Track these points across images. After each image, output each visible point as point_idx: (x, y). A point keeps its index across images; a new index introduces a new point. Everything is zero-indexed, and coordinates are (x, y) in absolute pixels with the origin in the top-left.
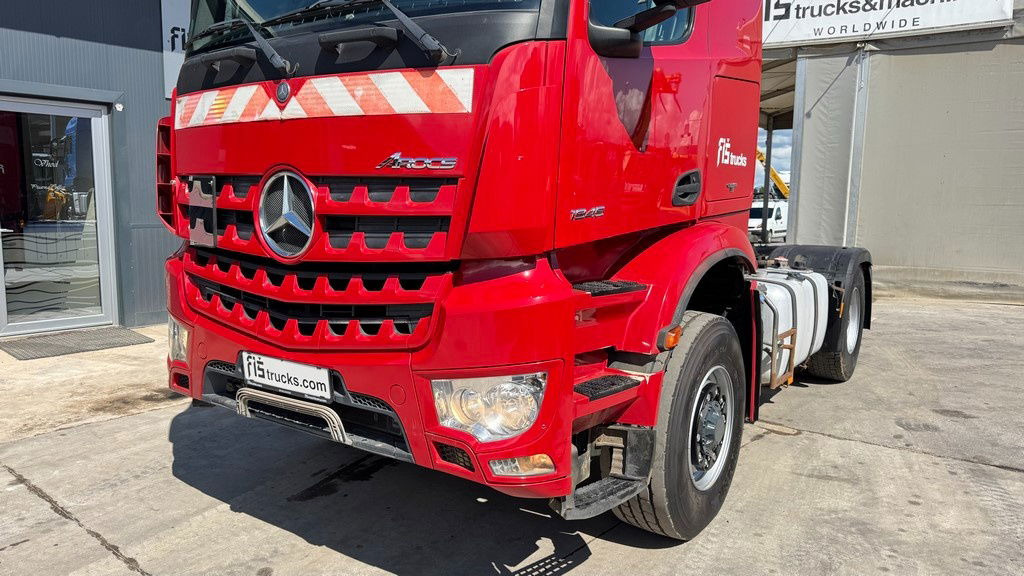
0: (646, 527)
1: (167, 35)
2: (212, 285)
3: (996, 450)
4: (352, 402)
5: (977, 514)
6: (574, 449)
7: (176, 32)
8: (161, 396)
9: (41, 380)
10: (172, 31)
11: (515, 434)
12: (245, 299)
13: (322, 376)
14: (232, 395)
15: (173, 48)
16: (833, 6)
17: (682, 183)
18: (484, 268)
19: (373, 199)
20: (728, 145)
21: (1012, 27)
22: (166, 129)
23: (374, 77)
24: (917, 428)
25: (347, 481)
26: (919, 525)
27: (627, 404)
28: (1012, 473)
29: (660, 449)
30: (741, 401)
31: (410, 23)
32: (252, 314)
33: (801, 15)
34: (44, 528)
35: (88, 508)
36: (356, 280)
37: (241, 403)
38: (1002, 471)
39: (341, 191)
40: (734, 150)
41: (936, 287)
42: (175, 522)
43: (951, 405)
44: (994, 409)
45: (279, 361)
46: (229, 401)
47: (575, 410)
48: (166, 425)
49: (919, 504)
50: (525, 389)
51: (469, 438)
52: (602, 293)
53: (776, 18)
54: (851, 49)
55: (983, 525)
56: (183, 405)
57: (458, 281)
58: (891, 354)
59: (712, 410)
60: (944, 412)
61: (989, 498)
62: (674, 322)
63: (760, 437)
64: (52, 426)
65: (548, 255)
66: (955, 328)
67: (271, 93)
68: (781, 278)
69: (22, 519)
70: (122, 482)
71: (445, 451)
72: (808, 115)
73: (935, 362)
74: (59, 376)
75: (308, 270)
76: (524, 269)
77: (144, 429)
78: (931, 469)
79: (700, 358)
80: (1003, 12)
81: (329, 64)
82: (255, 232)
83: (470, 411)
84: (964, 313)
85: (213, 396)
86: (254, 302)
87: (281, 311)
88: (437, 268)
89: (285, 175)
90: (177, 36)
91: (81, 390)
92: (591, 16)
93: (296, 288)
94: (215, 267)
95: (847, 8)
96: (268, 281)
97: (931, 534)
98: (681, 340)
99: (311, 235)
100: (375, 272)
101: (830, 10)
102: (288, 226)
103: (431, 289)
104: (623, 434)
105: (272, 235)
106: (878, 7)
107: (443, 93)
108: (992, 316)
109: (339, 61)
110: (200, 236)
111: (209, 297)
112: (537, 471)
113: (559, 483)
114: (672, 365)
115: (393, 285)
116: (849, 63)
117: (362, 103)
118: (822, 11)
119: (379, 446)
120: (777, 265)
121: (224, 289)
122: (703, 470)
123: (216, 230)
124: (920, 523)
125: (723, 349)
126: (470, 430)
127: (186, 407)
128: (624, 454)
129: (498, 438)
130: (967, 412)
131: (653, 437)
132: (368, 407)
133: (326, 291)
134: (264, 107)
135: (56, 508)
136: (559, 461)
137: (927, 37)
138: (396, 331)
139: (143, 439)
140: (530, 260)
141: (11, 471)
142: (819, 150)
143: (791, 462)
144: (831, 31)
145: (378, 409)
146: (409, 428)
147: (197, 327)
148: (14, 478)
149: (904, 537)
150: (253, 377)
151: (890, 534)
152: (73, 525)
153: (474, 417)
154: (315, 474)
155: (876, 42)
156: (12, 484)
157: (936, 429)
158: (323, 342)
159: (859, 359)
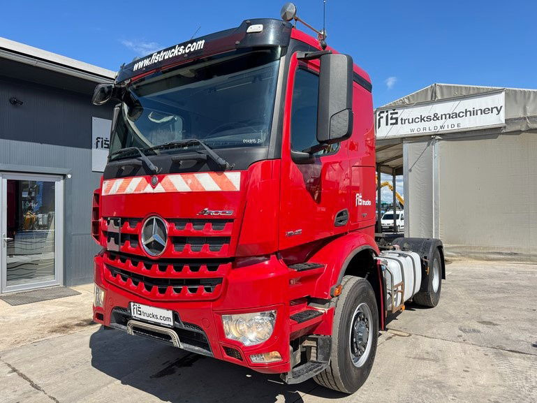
0: (330, 387)
1: (94, 141)
2: (117, 269)
3: (508, 342)
4: (183, 327)
5: (497, 376)
6: (291, 348)
7: (99, 140)
8: (85, 323)
9: (24, 316)
10: (97, 139)
11: (262, 341)
12: (133, 276)
13: (169, 314)
14: (125, 324)
15: (97, 147)
16: (419, 118)
17: (338, 216)
18: (247, 260)
19: (195, 229)
20: (361, 197)
21: (505, 127)
22: (97, 195)
23: (196, 175)
24: (469, 331)
25: (180, 366)
26: (468, 383)
27: (317, 325)
28: (516, 354)
29: (335, 346)
30: (376, 320)
31: (211, 152)
32: (136, 283)
33: (403, 122)
34: (26, 395)
35: (49, 384)
36: (187, 267)
37: (129, 328)
38: (511, 353)
39: (180, 225)
40: (364, 198)
41: (482, 255)
42: (93, 391)
43: (487, 319)
44: (508, 320)
45: (148, 307)
46: (123, 327)
47: (291, 328)
48: (88, 339)
49: (468, 371)
50: (267, 318)
51: (240, 344)
52: (302, 270)
53: (391, 124)
54: (429, 138)
55: (499, 382)
56: (96, 328)
57: (234, 266)
58: (458, 291)
59: (361, 326)
60: (484, 322)
61: (503, 367)
62: (338, 282)
63: (390, 338)
64: (29, 341)
65: (276, 253)
66: (491, 277)
67: (149, 181)
68: (395, 256)
69: (15, 391)
70: (66, 370)
71: (229, 351)
72: (410, 170)
73: (480, 295)
74: (33, 314)
75: (163, 263)
76: (265, 260)
77: (76, 341)
78: (475, 353)
79: (353, 299)
80: (500, 120)
81: (176, 169)
82: (139, 244)
83: (240, 330)
84: (497, 269)
85: (115, 324)
86: (137, 278)
87: (150, 282)
88: (224, 261)
89: (154, 217)
91: (44, 321)
92: (292, 147)
93: (158, 271)
94: (119, 260)
95: (425, 119)
96: (144, 268)
97: (474, 388)
98: (343, 291)
99: (165, 245)
100: (195, 263)
101: (417, 120)
102: (155, 241)
103: (222, 270)
104: (316, 340)
105: (147, 245)
106: (440, 118)
107: (227, 182)
108: (510, 270)
109: (181, 167)
110: (112, 246)
111: (115, 275)
112: (274, 360)
113: (284, 365)
114: (339, 304)
115: (203, 268)
116: (428, 145)
117: (191, 186)
118: (414, 121)
119: (197, 349)
120: (394, 249)
121: (123, 271)
122: (358, 357)
123: (120, 243)
124: (468, 381)
125: (365, 295)
126: (240, 340)
127: (98, 329)
128: (317, 350)
129: (254, 344)
130: (495, 322)
131: (330, 341)
132: (191, 329)
133: (172, 272)
134: (145, 187)
135: (33, 385)
136: (284, 354)
137: (465, 132)
138: (205, 291)
139: (76, 347)
140: (268, 256)
141: (9, 365)
143: (406, 351)
144: (419, 130)
145: (196, 330)
146: (211, 340)
147: (109, 290)
148: (11, 369)
149: (460, 389)
150: (135, 315)
151: (453, 387)
152: (41, 394)
153: (242, 333)
154: (164, 364)
155: (440, 135)
156: (10, 373)
157: (479, 332)
158: (171, 297)
159: (441, 295)
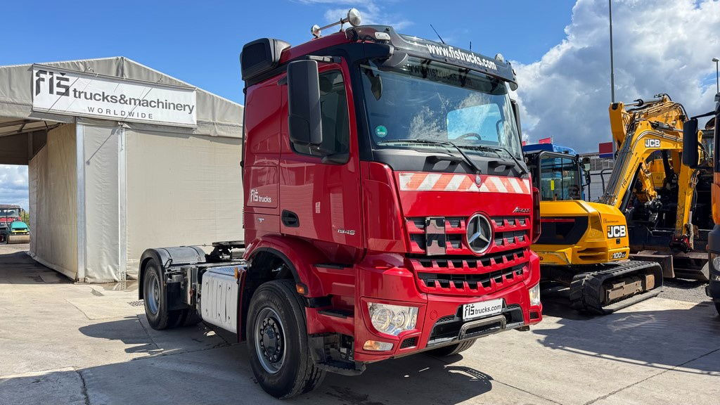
4: (506, 310)
13: (499, 302)
16: (100, 95)
21: (196, 129)
33: (77, 95)
53: (58, 93)
54: (115, 124)
67: (473, 180)
72: (88, 163)
75: (487, 257)
80: (192, 120)
89: (478, 216)
93: (482, 267)
94: (437, 265)
95: (109, 98)
99: (490, 241)
100: (499, 255)
101: (97, 97)
102: (478, 239)
106: (128, 102)
107: (525, 187)
110: (435, 250)
116: (113, 133)
118: (93, 97)
121: (440, 277)
123: (446, 244)
132: (512, 309)
134: (470, 185)
137: (156, 126)
142: (99, 188)
144: (100, 111)
145: (515, 309)
146: (524, 311)
150: (467, 317)
155: (129, 123)
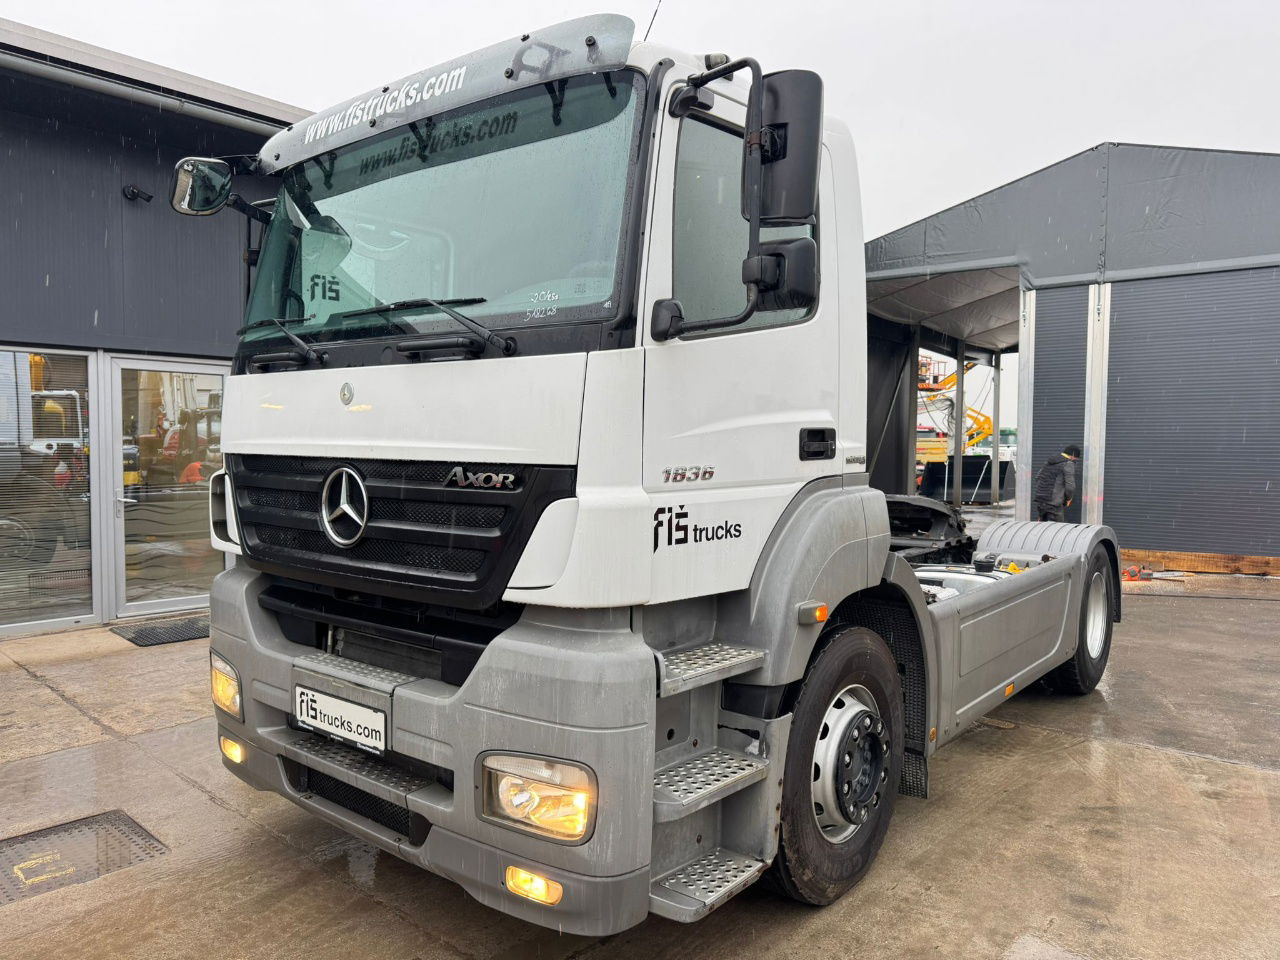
7: (316, 280)
10: (312, 279)
90: (317, 284)
